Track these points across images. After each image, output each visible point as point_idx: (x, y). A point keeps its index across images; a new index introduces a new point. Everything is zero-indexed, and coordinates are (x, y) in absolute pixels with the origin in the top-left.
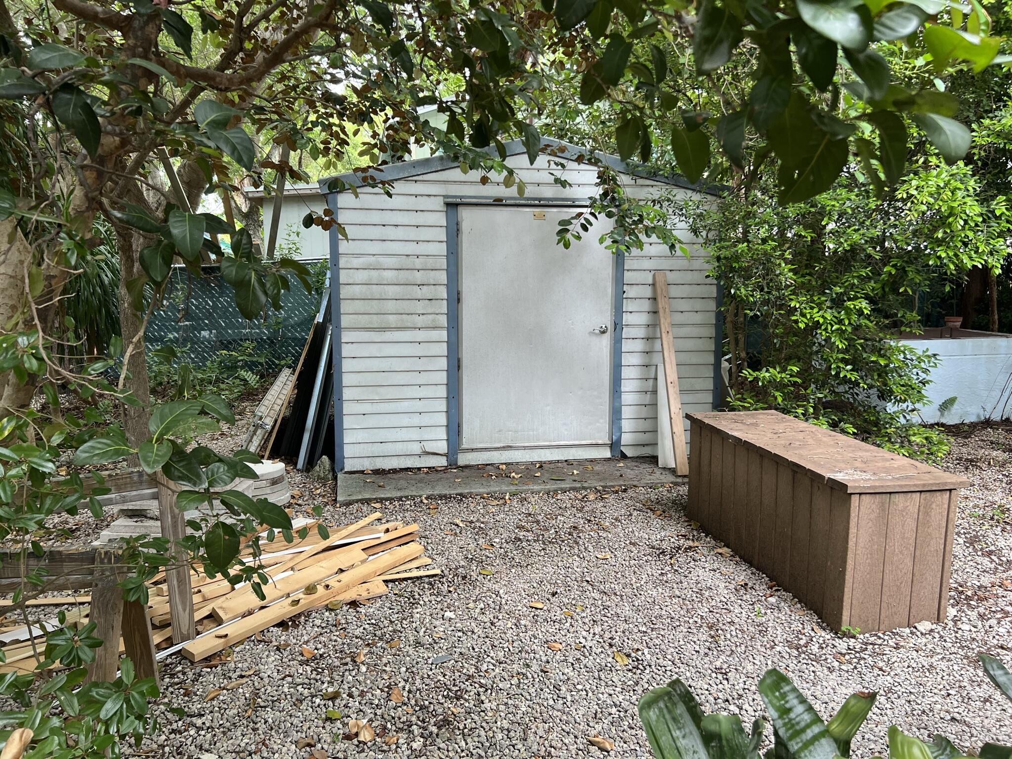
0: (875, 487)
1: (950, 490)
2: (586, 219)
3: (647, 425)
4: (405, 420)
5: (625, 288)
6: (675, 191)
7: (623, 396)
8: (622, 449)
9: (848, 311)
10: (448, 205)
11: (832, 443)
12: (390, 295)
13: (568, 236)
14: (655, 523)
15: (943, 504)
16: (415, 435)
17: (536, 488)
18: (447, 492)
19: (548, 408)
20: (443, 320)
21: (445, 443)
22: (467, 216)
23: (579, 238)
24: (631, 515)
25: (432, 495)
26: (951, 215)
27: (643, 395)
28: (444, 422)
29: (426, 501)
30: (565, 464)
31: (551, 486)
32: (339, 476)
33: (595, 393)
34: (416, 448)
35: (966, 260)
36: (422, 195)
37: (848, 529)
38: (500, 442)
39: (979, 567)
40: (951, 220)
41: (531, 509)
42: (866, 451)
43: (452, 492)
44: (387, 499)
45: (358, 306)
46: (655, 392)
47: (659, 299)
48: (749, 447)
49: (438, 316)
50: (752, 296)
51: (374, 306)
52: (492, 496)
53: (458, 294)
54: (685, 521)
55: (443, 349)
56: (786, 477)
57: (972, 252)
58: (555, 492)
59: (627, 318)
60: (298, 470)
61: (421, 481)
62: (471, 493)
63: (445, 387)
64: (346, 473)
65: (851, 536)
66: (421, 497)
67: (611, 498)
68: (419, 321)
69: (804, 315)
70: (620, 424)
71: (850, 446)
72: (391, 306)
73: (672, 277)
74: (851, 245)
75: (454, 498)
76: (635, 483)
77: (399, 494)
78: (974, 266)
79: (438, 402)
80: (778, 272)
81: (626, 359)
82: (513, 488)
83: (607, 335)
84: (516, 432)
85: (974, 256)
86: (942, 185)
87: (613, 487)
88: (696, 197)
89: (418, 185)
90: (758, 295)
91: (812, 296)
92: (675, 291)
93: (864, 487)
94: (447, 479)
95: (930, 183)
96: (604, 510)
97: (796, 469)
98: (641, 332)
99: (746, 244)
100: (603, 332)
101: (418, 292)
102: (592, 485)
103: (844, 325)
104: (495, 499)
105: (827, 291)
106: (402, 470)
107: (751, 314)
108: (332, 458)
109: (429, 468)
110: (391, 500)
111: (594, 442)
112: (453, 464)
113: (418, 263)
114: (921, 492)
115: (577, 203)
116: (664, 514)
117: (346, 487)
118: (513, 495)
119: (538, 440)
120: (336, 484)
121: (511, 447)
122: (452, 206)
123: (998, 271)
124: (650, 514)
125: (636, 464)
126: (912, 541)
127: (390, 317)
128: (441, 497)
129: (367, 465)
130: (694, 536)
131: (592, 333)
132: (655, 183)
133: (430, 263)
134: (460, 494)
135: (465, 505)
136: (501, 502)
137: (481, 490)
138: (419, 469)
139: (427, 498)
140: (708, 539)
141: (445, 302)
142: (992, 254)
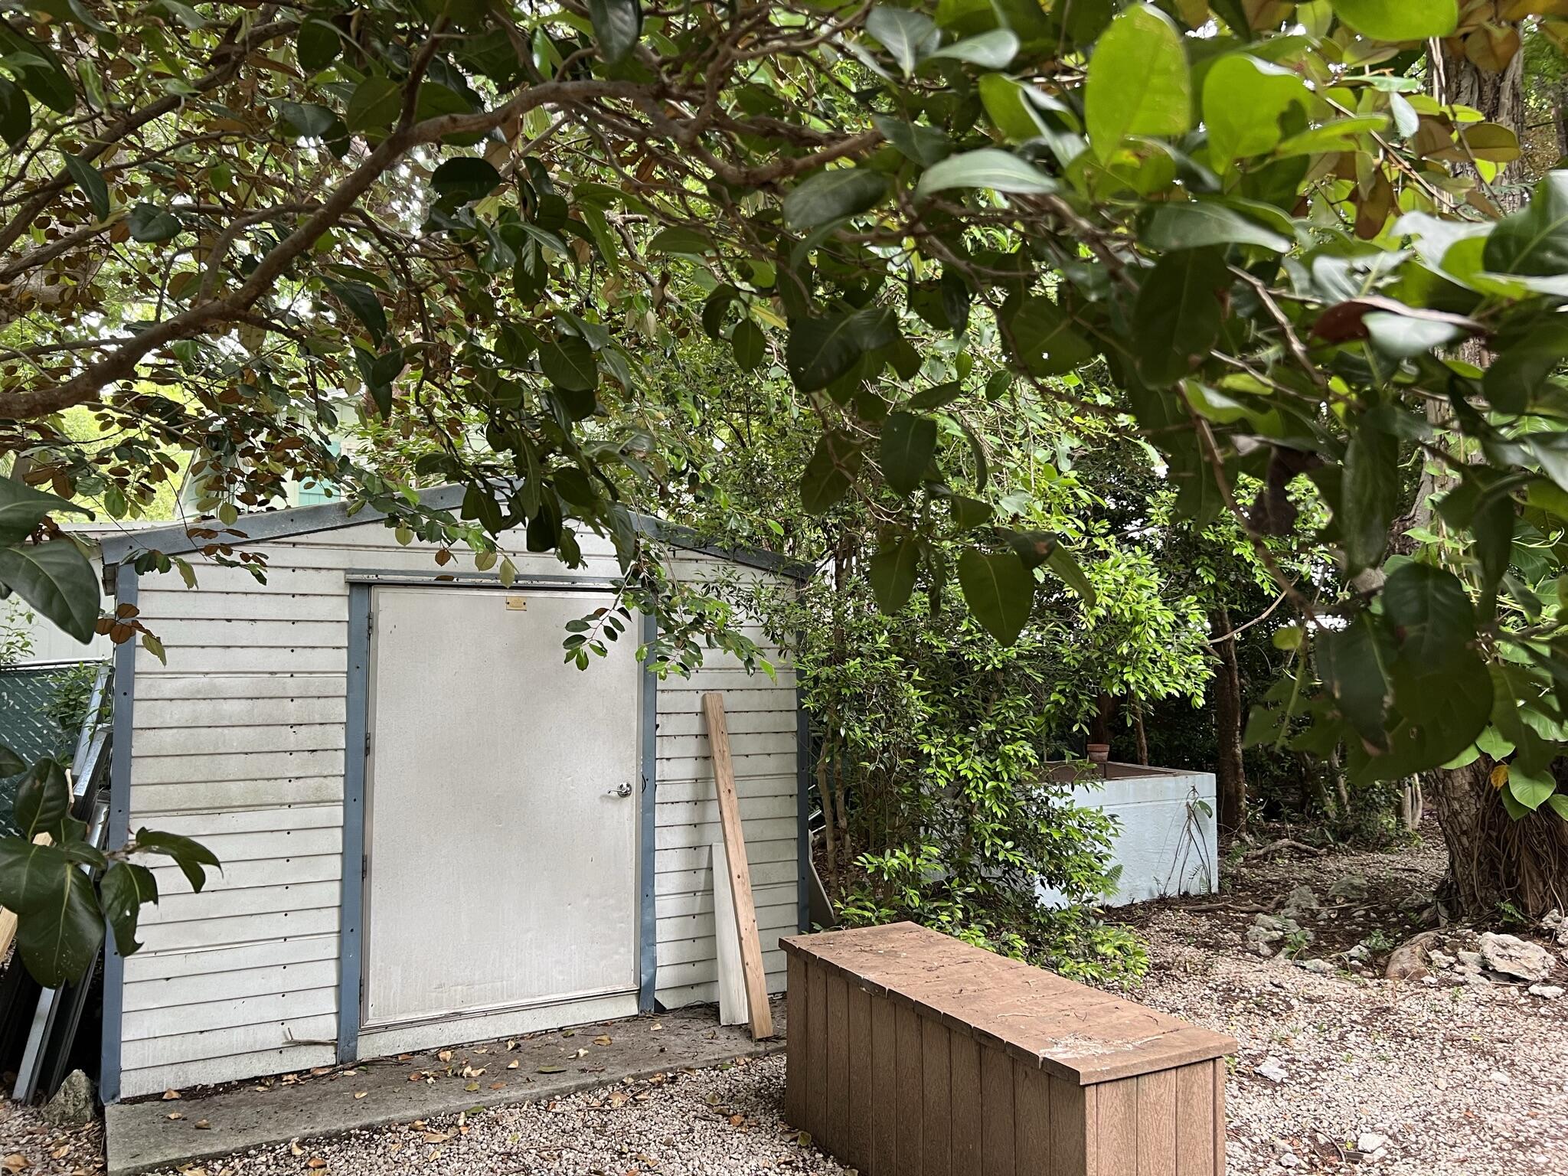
0: (1116, 1070)
1: (1214, 1060)
2: (612, 620)
3: (697, 950)
4: (254, 983)
5: (659, 719)
6: (740, 570)
7: (659, 903)
8: (658, 996)
9: (1006, 759)
10: (352, 584)
11: (1019, 982)
12: (236, 747)
13: (585, 648)
14: (735, 1142)
15: (1207, 1083)
16: (272, 1009)
17: (515, 1094)
18: (341, 1126)
19: (530, 935)
20: (337, 788)
21: (332, 1021)
22: (386, 602)
23: (602, 651)
24: (691, 1130)
25: (311, 1136)
26: (1135, 622)
27: (689, 898)
28: (332, 978)
29: (298, 1152)
30: (559, 1035)
31: (538, 1089)
32: (107, 1110)
33: (612, 902)
34: (274, 1036)
35: (1158, 686)
36: (303, 568)
37: (1085, 1148)
38: (440, 1007)
39: (1234, 1162)
40: (1137, 629)
41: (509, 1143)
42: (1075, 994)
43: (352, 1124)
44: (215, 1157)
45: (170, 768)
46: (709, 891)
47: (713, 736)
48: (896, 1000)
49: (327, 781)
50: (872, 739)
51: (202, 767)
52: (433, 1123)
53: (367, 739)
54: (783, 1133)
55: (335, 840)
56: (965, 1054)
57: (1164, 674)
58: (551, 1097)
59: (662, 770)
60: (15, 1102)
61: (285, 1105)
62: (389, 1122)
63: (335, 912)
64: (123, 1102)
65: (1089, 1159)
66: (287, 1142)
67: (650, 1098)
68: (290, 791)
69: (941, 766)
70: (654, 952)
71: (1046, 987)
72: (233, 766)
73: (731, 701)
74: (1003, 662)
75: (357, 1137)
76: (688, 1063)
77: (241, 1142)
78: (1169, 694)
79: (320, 941)
80: (904, 702)
81: (663, 838)
82: (471, 1101)
83: (631, 800)
84: (471, 984)
85: (1167, 679)
86: (1122, 580)
87: (652, 1075)
88: (770, 580)
89: (299, 549)
90: (879, 737)
91: (951, 734)
92: (735, 723)
93: (1102, 1072)
94: (339, 1093)
95: (1106, 577)
96: (643, 1126)
97: (984, 1041)
98: (686, 792)
99: (859, 660)
100: (626, 795)
101: (290, 738)
102: (615, 1077)
103: (1003, 781)
104: (439, 1127)
105: (972, 728)
106: (243, 1083)
107: (872, 768)
108: (93, 1072)
109: (299, 1073)
110: (222, 1156)
111: (610, 990)
112: (347, 1059)
113: (292, 686)
114: (1177, 1068)
115: (579, 584)
116: (747, 1123)
117: (126, 1135)
118: (472, 1114)
119: (510, 997)
120: (103, 1130)
121: (460, 1014)
122: (361, 587)
123: (1201, 702)
124: (723, 1123)
125: (683, 1022)
126: (1172, 1153)
127: (232, 785)
128: (330, 1138)
129: (170, 1081)
130: (804, 1160)
131: (606, 797)
132: (701, 556)
133: (316, 684)
134: (367, 1128)
135: (380, 1151)
136: (451, 1132)
137: (411, 1113)
138: (279, 1077)
139: (300, 1145)
140: (830, 1165)
141: (342, 754)
142: (1187, 677)
